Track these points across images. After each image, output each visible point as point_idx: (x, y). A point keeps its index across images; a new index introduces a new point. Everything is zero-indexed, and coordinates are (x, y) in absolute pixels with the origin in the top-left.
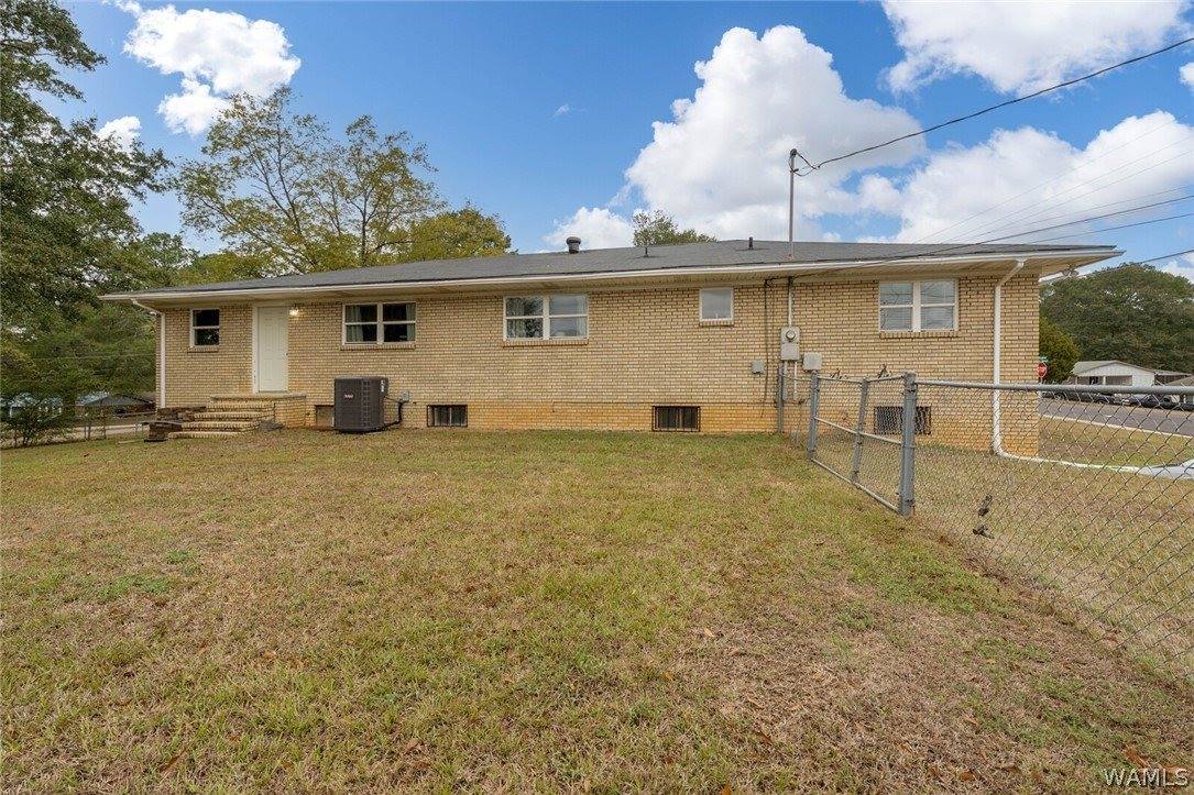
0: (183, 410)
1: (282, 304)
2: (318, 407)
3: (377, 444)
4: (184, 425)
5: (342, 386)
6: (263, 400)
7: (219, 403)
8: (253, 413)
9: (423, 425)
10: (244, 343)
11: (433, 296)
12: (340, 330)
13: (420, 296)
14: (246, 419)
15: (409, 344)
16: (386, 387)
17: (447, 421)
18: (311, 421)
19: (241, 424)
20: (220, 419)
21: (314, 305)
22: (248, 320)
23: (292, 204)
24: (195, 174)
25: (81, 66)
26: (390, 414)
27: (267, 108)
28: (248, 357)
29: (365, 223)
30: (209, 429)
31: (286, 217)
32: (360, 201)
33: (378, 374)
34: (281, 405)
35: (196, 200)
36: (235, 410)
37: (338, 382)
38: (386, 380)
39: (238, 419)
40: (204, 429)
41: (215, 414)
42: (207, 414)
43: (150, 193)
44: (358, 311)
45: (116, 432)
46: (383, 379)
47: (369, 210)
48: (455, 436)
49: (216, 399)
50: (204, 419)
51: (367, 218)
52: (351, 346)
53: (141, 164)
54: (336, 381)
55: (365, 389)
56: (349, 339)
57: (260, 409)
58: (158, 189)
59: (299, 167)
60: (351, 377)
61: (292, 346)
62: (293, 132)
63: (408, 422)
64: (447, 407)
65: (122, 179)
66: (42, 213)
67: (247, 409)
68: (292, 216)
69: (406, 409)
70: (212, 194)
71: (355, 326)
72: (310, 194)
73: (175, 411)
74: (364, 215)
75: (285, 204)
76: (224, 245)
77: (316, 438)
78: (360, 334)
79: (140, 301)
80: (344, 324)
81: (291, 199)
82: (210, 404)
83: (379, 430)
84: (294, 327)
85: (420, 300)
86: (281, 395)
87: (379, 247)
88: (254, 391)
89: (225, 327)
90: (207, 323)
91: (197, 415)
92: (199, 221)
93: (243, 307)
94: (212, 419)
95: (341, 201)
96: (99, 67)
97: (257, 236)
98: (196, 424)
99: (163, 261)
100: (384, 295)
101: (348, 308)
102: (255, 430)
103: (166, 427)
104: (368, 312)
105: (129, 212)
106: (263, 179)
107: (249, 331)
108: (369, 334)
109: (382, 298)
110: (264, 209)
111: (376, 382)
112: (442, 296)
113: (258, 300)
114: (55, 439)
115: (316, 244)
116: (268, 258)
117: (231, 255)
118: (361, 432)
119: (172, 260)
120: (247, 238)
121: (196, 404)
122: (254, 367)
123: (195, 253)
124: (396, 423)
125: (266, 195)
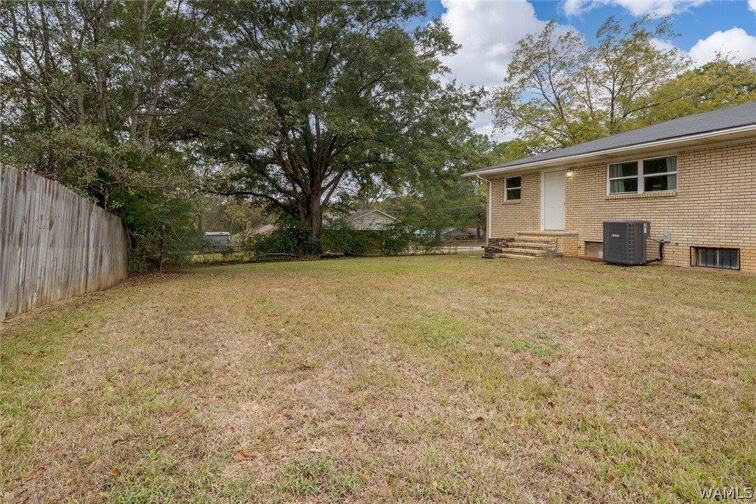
0: (502, 240)
1: (562, 169)
2: (587, 243)
3: (646, 276)
4: (503, 249)
5: (610, 227)
6: (549, 236)
7: (522, 237)
8: (544, 245)
9: (686, 264)
10: (536, 196)
11: (695, 148)
12: (605, 183)
13: (681, 150)
14: (539, 248)
15: (669, 192)
16: (649, 229)
17: (715, 263)
18: (582, 253)
19: (536, 251)
20: (523, 247)
21: (584, 167)
22: (538, 181)
23: (558, 99)
24: (500, 96)
25: (451, 54)
26: (652, 252)
27: (541, 39)
28: (538, 207)
29: (613, 99)
30: (517, 253)
31: (553, 108)
32: (609, 84)
33: (639, 218)
34: (561, 240)
35: (500, 111)
36: (532, 242)
37: (605, 224)
38: (649, 224)
39: (534, 248)
40: (514, 253)
41: (520, 244)
42: (515, 244)
43: (478, 113)
44: (620, 168)
45: (462, 250)
46: (645, 222)
47: (617, 88)
48: (728, 278)
49: (520, 234)
50: (514, 247)
51: (615, 95)
52: (614, 196)
53: (474, 98)
54: (604, 223)
55: (630, 230)
56: (613, 190)
57: (548, 242)
58: (481, 109)
59: (562, 72)
60: (616, 221)
61: (568, 198)
62: (558, 49)
63: (669, 259)
64: (714, 249)
65: (465, 108)
66: (435, 135)
67: (539, 242)
68: (558, 107)
69: (666, 249)
70: (509, 105)
71: (618, 180)
72: (569, 89)
73: (497, 240)
74: (613, 93)
75: (552, 99)
76: (516, 136)
77: (591, 266)
78: (622, 186)
79: (481, 175)
80: (608, 180)
81: (557, 95)
82: (517, 237)
83: (642, 265)
84: (570, 185)
85: (680, 153)
86: (562, 233)
87: (625, 116)
88: (542, 230)
89: (525, 187)
90: (514, 186)
91: (510, 244)
92: (501, 123)
93: (535, 174)
94: (518, 247)
95: (592, 87)
96: (459, 51)
97: (535, 126)
98: (509, 249)
99: (479, 151)
100: (647, 152)
101: (611, 166)
102: (545, 256)
103: (493, 250)
104: (630, 168)
105: (470, 125)
106: (539, 87)
107: (539, 189)
108: (631, 186)
109: (643, 155)
110: (538, 107)
111: (640, 225)
112: (707, 146)
113: (545, 168)
114: (437, 252)
115: (575, 123)
116: (543, 139)
117: (520, 141)
118: (626, 265)
119: (483, 149)
120: (529, 129)
121: (508, 237)
122: (542, 214)
123: (495, 143)
124: (658, 260)
125: (541, 97)
